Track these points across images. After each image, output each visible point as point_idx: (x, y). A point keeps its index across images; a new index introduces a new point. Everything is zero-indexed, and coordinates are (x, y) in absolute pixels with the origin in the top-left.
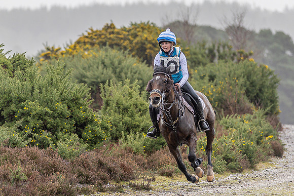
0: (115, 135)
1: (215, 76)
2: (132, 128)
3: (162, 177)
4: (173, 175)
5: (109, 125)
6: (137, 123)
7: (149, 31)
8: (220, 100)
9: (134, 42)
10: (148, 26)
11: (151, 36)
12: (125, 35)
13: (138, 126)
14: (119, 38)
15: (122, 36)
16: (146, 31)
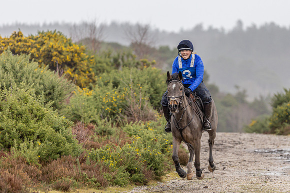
0: (7, 143)
1: (119, 82)
7: (55, 40)
8: (123, 107)
9: (41, 50)
10: (54, 34)
11: (57, 44)
12: (32, 43)
13: (33, 133)
14: (26, 45)
15: (29, 44)
16: (53, 39)
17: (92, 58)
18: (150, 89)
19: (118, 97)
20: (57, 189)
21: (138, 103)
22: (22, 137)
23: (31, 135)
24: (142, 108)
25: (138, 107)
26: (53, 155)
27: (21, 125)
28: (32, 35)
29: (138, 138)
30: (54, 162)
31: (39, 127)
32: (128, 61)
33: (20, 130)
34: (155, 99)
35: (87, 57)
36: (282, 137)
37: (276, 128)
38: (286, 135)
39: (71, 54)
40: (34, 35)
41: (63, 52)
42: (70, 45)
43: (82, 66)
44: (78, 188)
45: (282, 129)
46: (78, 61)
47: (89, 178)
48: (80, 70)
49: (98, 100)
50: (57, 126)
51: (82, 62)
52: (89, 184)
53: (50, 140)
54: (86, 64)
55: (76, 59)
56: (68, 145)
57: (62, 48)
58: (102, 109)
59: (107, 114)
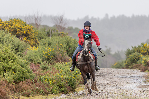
1: (51, 43)
2: (7, 69)
3: (24, 97)
7: (18, 23)
8: (53, 55)
9: (11, 28)
10: (18, 20)
11: (19, 25)
12: (6, 25)
13: (11, 68)
14: (4, 26)
15: (5, 25)
16: (17, 23)
17: (37, 32)
18: (66, 47)
19: (51, 50)
20: (24, 95)
21: (61, 54)
22: (5, 70)
23: (9, 69)
24: (63, 56)
25: (61, 55)
26: (20, 79)
27: (4, 64)
28: (6, 21)
29: (62, 70)
30: (21, 82)
31: (14, 65)
32: (54, 33)
33: (4, 67)
34: (69, 52)
35: (34, 31)
36: (132, 70)
37: (129, 65)
38: (134, 69)
39: (26, 30)
40: (8, 21)
41: (22, 29)
42: (26, 26)
43: (31, 36)
44: (34, 95)
45: (132, 66)
46: (29, 34)
47: (39, 90)
48: (31, 38)
49: (41, 52)
50: (22, 64)
51: (32, 34)
52: (39, 93)
53: (19, 71)
54: (34, 35)
55: (28, 33)
56: (28, 74)
57: (22, 27)
58: (43, 56)
59: (45, 59)
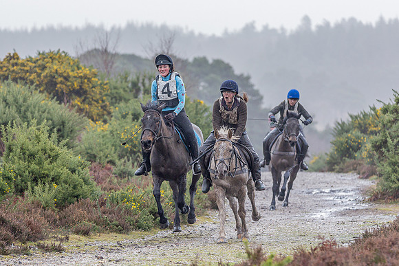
0: (20, 187)
2: (40, 178)
3: (78, 236)
4: (90, 233)
5: (13, 175)
6: (46, 172)
7: (59, 62)
9: (42, 74)
10: (58, 55)
11: (62, 67)
12: (31, 67)
13: (48, 175)
14: (24, 70)
15: (27, 68)
16: (56, 62)
17: (106, 84)
19: (139, 132)
20: (77, 232)
22: (35, 180)
27: (34, 166)
28: (30, 57)
30: (71, 207)
31: (54, 168)
33: (33, 173)
35: (99, 83)
39: (79, 80)
40: (33, 57)
41: (70, 77)
42: (79, 68)
44: (99, 232)
46: (87, 89)
47: (111, 222)
48: (91, 100)
49: (115, 136)
50: (72, 167)
51: (93, 89)
53: (66, 182)
54: (98, 92)
56: (85, 188)
57: (68, 73)
58: (120, 146)
